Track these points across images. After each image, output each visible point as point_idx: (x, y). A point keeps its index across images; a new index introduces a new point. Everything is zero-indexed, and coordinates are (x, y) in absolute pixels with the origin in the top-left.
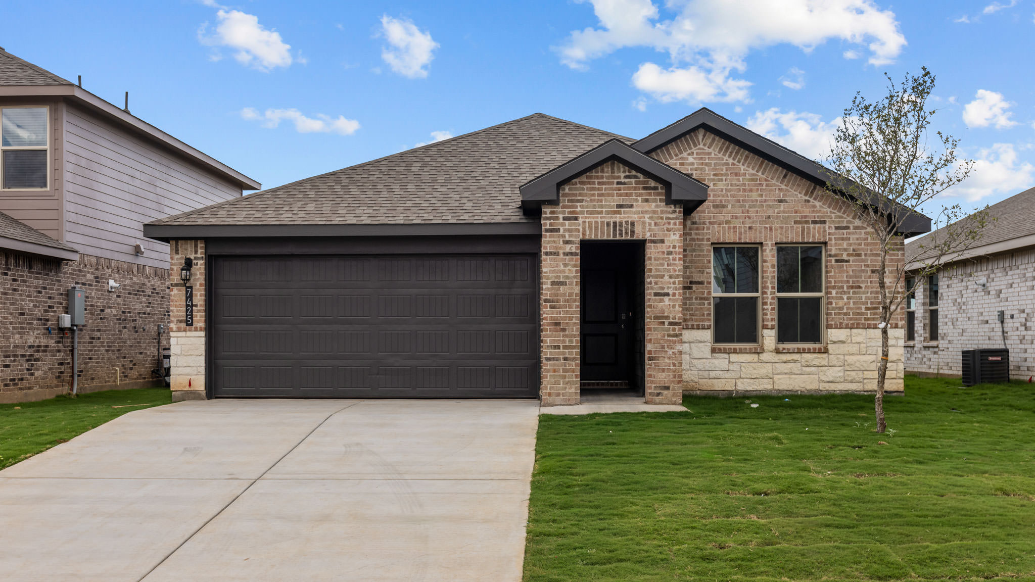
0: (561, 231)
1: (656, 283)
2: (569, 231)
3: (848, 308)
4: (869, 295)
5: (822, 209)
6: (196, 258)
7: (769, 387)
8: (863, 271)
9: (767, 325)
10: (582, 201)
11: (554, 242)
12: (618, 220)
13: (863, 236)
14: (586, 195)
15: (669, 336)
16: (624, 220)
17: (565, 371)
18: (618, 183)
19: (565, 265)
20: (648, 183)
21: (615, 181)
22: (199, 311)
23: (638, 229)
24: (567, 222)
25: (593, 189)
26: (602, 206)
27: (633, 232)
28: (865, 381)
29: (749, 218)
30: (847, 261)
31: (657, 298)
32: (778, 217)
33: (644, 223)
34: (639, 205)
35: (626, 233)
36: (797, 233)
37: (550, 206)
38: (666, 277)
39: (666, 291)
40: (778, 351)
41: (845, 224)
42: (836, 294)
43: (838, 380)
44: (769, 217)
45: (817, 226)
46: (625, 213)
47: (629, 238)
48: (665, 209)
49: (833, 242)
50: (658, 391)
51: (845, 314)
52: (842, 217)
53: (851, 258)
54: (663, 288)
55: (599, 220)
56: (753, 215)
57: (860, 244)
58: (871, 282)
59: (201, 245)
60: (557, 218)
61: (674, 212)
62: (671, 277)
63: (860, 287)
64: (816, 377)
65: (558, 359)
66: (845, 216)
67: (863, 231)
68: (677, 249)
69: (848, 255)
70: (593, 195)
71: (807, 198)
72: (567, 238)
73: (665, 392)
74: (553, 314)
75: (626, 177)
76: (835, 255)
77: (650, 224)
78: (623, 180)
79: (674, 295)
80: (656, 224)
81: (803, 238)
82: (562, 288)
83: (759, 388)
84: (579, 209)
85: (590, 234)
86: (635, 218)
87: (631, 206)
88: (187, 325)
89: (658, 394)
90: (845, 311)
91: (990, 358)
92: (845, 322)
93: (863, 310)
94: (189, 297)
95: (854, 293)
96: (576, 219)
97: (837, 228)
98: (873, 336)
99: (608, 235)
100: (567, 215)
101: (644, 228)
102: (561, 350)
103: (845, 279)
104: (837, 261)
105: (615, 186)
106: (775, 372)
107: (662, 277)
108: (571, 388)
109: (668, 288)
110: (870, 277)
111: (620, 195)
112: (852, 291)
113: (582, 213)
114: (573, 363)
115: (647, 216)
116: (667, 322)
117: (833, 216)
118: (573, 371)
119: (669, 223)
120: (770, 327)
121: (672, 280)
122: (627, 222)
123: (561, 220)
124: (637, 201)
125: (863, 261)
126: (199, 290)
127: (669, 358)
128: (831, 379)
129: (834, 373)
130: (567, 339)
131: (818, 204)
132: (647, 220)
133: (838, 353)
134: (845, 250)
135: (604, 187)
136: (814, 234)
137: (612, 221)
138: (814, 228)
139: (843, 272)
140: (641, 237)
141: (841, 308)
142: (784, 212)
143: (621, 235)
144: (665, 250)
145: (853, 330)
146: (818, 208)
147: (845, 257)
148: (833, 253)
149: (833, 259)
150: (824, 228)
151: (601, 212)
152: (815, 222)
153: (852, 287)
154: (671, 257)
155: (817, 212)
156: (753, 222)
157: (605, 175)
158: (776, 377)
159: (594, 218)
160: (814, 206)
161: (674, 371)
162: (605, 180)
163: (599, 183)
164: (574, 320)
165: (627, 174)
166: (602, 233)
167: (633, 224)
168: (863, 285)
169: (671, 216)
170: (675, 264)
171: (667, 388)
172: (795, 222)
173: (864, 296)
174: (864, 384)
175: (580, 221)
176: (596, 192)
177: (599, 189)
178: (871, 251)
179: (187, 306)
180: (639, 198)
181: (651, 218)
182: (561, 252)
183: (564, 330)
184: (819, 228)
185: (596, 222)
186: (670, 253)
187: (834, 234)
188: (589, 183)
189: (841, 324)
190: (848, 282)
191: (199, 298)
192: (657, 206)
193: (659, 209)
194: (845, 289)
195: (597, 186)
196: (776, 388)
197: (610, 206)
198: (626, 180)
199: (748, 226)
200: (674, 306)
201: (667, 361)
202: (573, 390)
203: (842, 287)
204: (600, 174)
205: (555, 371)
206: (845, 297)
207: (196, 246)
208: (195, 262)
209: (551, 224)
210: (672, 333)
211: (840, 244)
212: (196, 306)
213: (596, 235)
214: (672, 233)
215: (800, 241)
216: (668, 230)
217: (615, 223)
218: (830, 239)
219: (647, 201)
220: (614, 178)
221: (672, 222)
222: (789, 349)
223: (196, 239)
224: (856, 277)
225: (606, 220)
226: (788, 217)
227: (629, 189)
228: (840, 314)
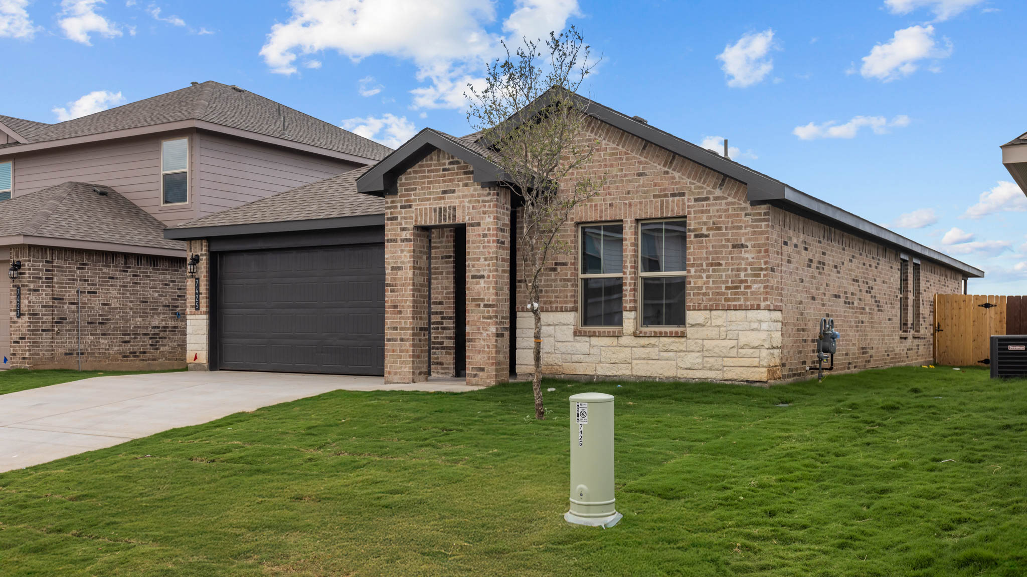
0: (399, 219)
1: (473, 266)
2: (405, 218)
3: (707, 288)
4: (730, 272)
5: (681, 180)
6: (202, 255)
7: (628, 373)
8: (724, 246)
9: (626, 307)
10: (414, 189)
11: (394, 229)
12: (443, 206)
13: (724, 207)
14: (418, 183)
15: (484, 318)
16: (448, 205)
17: (401, 351)
18: (444, 170)
19: (402, 251)
20: (467, 168)
21: (442, 168)
22: (203, 298)
23: (459, 214)
24: (403, 210)
25: (424, 177)
26: (430, 193)
27: (454, 216)
28: (725, 369)
29: (610, 194)
30: (707, 236)
31: (474, 280)
32: (637, 192)
33: (464, 207)
34: (461, 190)
35: (449, 218)
36: (656, 208)
37: (390, 196)
38: (482, 260)
39: (482, 273)
40: (635, 335)
41: (704, 196)
42: (695, 272)
43: (696, 367)
44: (629, 193)
45: (676, 198)
46: (449, 198)
47: (451, 222)
48: (481, 192)
49: (693, 215)
50: (475, 373)
51: (704, 294)
52: (701, 188)
53: (711, 233)
54: (479, 271)
55: (428, 207)
56: (613, 191)
57: (720, 217)
58: (732, 258)
59: (204, 244)
60: (396, 207)
61: (489, 194)
62: (486, 259)
63: (720, 265)
64: (673, 363)
65: (395, 340)
66: (705, 186)
67: (724, 202)
68: (491, 232)
69: (708, 229)
70: (424, 183)
71: (666, 169)
72: (404, 226)
73: (481, 374)
74: (392, 297)
75: (450, 163)
76: (695, 230)
77: (469, 208)
78: (447, 167)
79: (489, 277)
80: (473, 207)
81: (662, 213)
82: (399, 272)
83: (618, 373)
84: (413, 197)
85: (421, 221)
86: (456, 202)
87: (454, 191)
88: (196, 309)
89: (475, 376)
90: (704, 291)
91: (1011, 348)
92: (704, 303)
93: (723, 290)
94: (197, 287)
95: (714, 271)
96: (410, 207)
97: (696, 200)
98: (733, 319)
99: (435, 221)
100: (403, 204)
101: (463, 212)
102: (399, 331)
103: (705, 256)
104: (696, 236)
105: (441, 173)
106: (634, 357)
107: (478, 259)
108: (405, 368)
109: (484, 270)
110: (731, 253)
111: (444, 181)
112: (711, 268)
113: (415, 200)
114: (407, 343)
115: (466, 200)
116: (482, 304)
117: (693, 186)
118: (407, 351)
119: (485, 206)
120: (628, 309)
121: (487, 263)
122: (450, 207)
123: (399, 209)
124: (458, 186)
125: (723, 235)
126: (203, 281)
127: (484, 340)
128: (689, 366)
129: (692, 359)
130: (403, 321)
131: (677, 175)
132: (467, 204)
133: (696, 337)
134: (705, 223)
135: (432, 174)
136: (674, 208)
137: (438, 206)
138: (673, 201)
139: (700, 248)
140: (461, 222)
141: (700, 288)
142: (643, 186)
143: (445, 219)
144: (481, 233)
145: (712, 312)
146: (677, 179)
147: (705, 232)
148: (692, 227)
149: (692, 234)
150: (683, 200)
151: (429, 199)
152: (673, 195)
153: (712, 265)
154: (486, 239)
155: (676, 183)
156: (614, 199)
157: (434, 162)
158: (635, 362)
159: (424, 205)
160: (673, 178)
161: (489, 353)
162: (433, 168)
163: (429, 171)
164: (408, 303)
165: (451, 160)
166: (431, 219)
167: (454, 209)
168: (723, 262)
169: (487, 198)
170: (489, 246)
171: (482, 370)
172: (655, 196)
173: (724, 274)
174: (724, 372)
175: (414, 208)
176: (426, 180)
177: (429, 177)
178: (732, 223)
179: (196, 294)
180: (460, 183)
181: (470, 202)
182: (399, 238)
183: (400, 312)
184: (679, 201)
185: (426, 209)
186: (485, 236)
187: (694, 206)
188: (421, 172)
189: (699, 305)
190: (707, 258)
191: (203, 289)
192: (475, 190)
193: (476, 193)
194: (705, 267)
195: (427, 174)
196: (634, 373)
197: (437, 193)
198: (450, 167)
199: (608, 202)
200: (488, 289)
201: (482, 342)
202: (407, 369)
203: (701, 265)
204: (429, 162)
205: (393, 351)
206: (704, 275)
207: (202, 245)
208: (201, 257)
209: (391, 213)
210: (486, 315)
211: (700, 218)
212: (201, 294)
213: (426, 221)
214: (487, 216)
215: (659, 216)
216: (485, 213)
217: (440, 209)
218: (689, 213)
219: (466, 185)
220: (440, 165)
221: (487, 204)
222: (645, 333)
223: (201, 239)
224: (716, 253)
225: (433, 206)
226: (647, 191)
227: (452, 174)
228: (699, 294)
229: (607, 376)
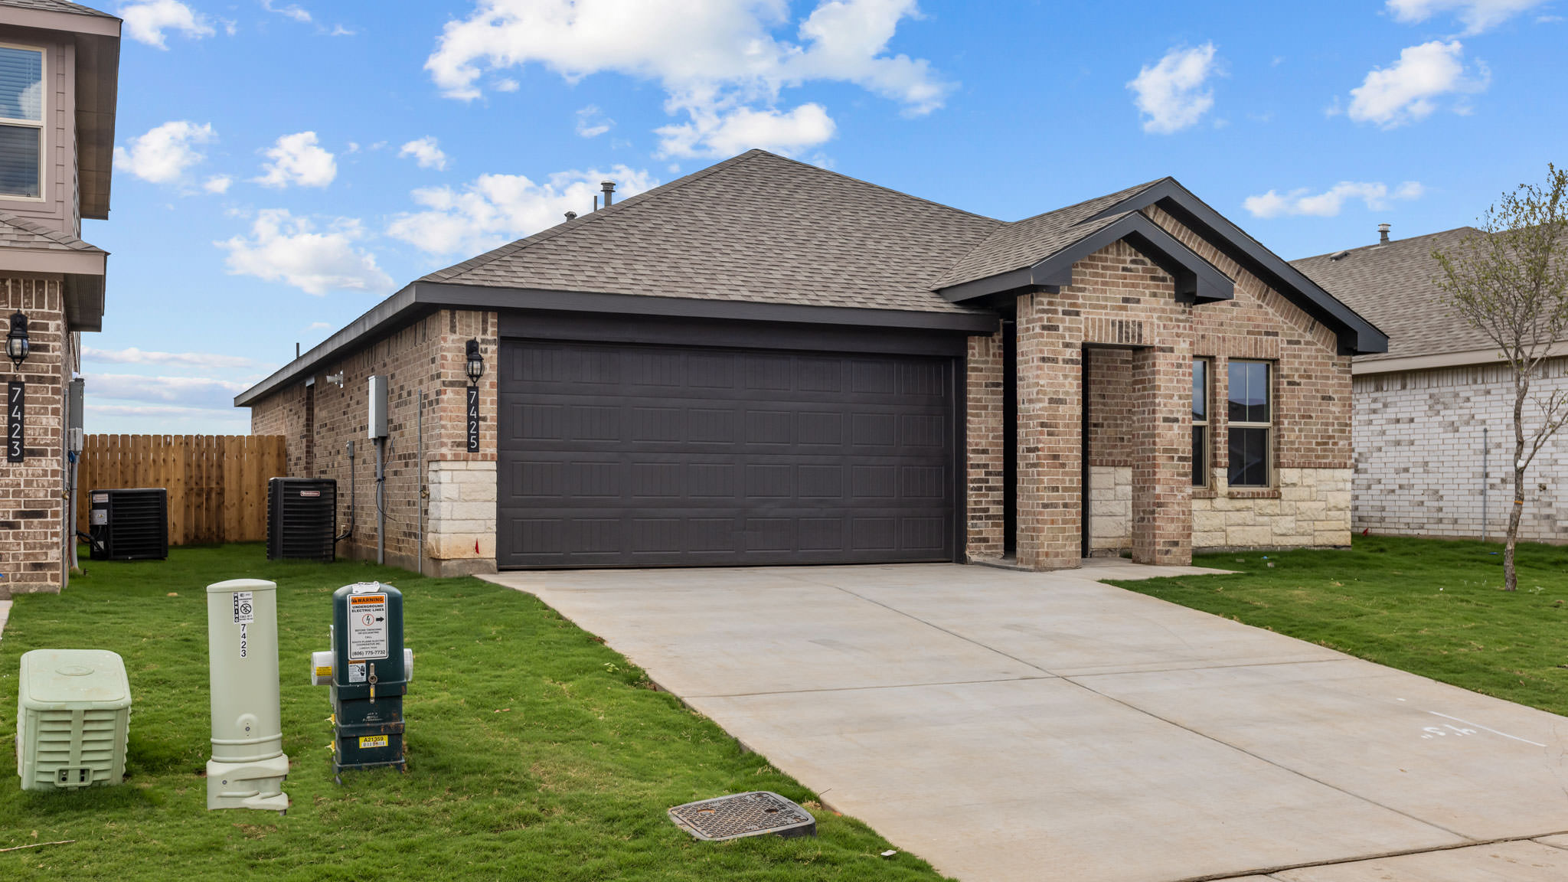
0: (1061, 329)
1: (1165, 405)
2: (1070, 329)
3: (1300, 443)
4: (1319, 427)
5: (1275, 318)
6: (484, 341)
7: (1222, 542)
8: (1314, 397)
9: (1221, 463)
10: (1083, 290)
11: (1053, 344)
12: (1124, 319)
13: (1313, 353)
14: (1088, 282)
15: (1179, 475)
16: (1131, 319)
17: (1065, 522)
18: (1124, 269)
19: (1065, 377)
20: (1155, 273)
21: (1121, 265)
22: (489, 428)
23: (1146, 332)
24: (1067, 318)
25: (1096, 275)
26: (1106, 299)
27: (1140, 335)
28: (1316, 533)
29: (1202, 323)
30: (1299, 384)
31: (1166, 424)
32: (1231, 325)
33: (1152, 324)
34: (1148, 302)
35: (1133, 336)
36: (1250, 346)
37: (1047, 295)
38: (1176, 398)
39: (1175, 415)
40: (1231, 496)
41: (1296, 339)
42: (1289, 424)
43: (1291, 532)
44: (1222, 324)
45: (1270, 338)
46: (1132, 309)
47: (1136, 343)
48: (1174, 307)
49: (1285, 360)
50: (1167, 548)
51: (1297, 450)
52: (1293, 329)
53: (1303, 381)
54: (1172, 412)
55: (1103, 317)
56: (1206, 320)
57: (1310, 364)
58: (1321, 411)
59: (492, 320)
60: (1055, 312)
61: (1184, 312)
62: (1180, 398)
63: (1310, 417)
64: (1268, 528)
65: (1055, 506)
66: (1296, 327)
67: (1314, 347)
68: (1187, 362)
69: (1300, 377)
70: (1096, 283)
71: (1260, 302)
72: (1067, 340)
73: (1174, 549)
74: (1050, 443)
75: (1133, 262)
76: (1287, 376)
77: (1159, 326)
78: (1129, 266)
79: (1184, 419)
80: (1165, 326)
81: (1256, 353)
82: (1061, 407)
83: (1212, 544)
84: (1080, 301)
85: (1093, 336)
86: (1142, 317)
87: (1138, 301)
88: (470, 450)
89: (1167, 552)
90: (1297, 446)
92: (1297, 461)
93: (1314, 446)
94: (473, 404)
95: (1306, 424)
96: (1077, 314)
97: (1289, 342)
98: (1322, 478)
99: (1113, 338)
100: (1067, 308)
101: (1152, 331)
102: (1060, 493)
103: (1297, 406)
104: (1289, 383)
105: (1120, 272)
106: (1228, 523)
107: (1171, 397)
108: (1071, 545)
109: (1178, 411)
110: (1320, 405)
111: (1125, 285)
112: (1303, 421)
113: (1084, 306)
114: (1074, 510)
115: (1155, 315)
116: (1176, 456)
117: (1285, 326)
118: (1074, 522)
119: (1179, 327)
120: (1223, 465)
121: (1182, 402)
122: (1134, 322)
123: (1060, 315)
124: (1144, 294)
125: (1314, 384)
126: (488, 393)
127: (1178, 504)
128: (1284, 531)
129: (1287, 524)
130: (1067, 478)
131: (1270, 311)
132: (1156, 321)
133: (1290, 498)
134: (1297, 370)
135: (1108, 272)
136: (1268, 347)
137: (1118, 318)
138: (1267, 341)
139: (1293, 397)
140: (1148, 344)
141: (1292, 443)
142: (1237, 318)
143: (1127, 338)
144: (1175, 362)
145: (1305, 470)
146: (1271, 316)
147: (1296, 379)
148: (1285, 373)
149: (1285, 381)
150: (1277, 341)
151: (1105, 307)
152: (1267, 334)
153: (1303, 417)
154: (1181, 370)
155: (1270, 320)
156: (1206, 329)
157: (1110, 256)
158: (1229, 529)
159: (1098, 314)
160: (1267, 314)
161: (1184, 522)
162: (1109, 264)
163: (1104, 268)
164: (1075, 453)
165: (1134, 257)
166: (1107, 334)
167: (1140, 325)
168: (1313, 415)
169: (1182, 317)
170: (1184, 380)
171: (1176, 544)
172: (1249, 333)
173: (1314, 428)
174: (1314, 537)
175: (1083, 317)
176: (1100, 279)
177: (1103, 276)
178: (1321, 372)
179: (470, 419)
180: (1147, 291)
181: (1159, 318)
182: (1060, 358)
183: (1063, 465)
184: (1272, 341)
185: (1100, 320)
186: (1179, 366)
187: (1286, 349)
188: (1092, 266)
189: (1293, 462)
190: (1299, 410)
191: (489, 407)
192: (1166, 303)
193: (1168, 308)
194: (1297, 420)
195: (1100, 271)
196: (1229, 543)
197: (1115, 299)
198: (1133, 266)
199: (1200, 333)
200: (1183, 436)
201: (1176, 507)
202: (1073, 548)
203: (1294, 416)
204: (1104, 255)
205: (1053, 522)
206: (1297, 429)
207: (485, 322)
208: (482, 347)
209: (1049, 320)
210: (1181, 471)
211: (1292, 363)
212: (484, 419)
213: (1100, 337)
214: (1181, 339)
215: (1253, 356)
216: (1178, 335)
217: (1121, 322)
218: (1282, 356)
219: (1154, 295)
220: (1119, 261)
221: (1182, 324)
222: (1243, 494)
223: (485, 309)
224: (1308, 404)
225: (1111, 318)
226: (1241, 326)
227: (1136, 277)
228: (1292, 449)
229: (1200, 548)
